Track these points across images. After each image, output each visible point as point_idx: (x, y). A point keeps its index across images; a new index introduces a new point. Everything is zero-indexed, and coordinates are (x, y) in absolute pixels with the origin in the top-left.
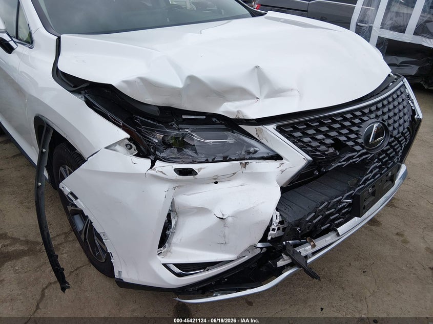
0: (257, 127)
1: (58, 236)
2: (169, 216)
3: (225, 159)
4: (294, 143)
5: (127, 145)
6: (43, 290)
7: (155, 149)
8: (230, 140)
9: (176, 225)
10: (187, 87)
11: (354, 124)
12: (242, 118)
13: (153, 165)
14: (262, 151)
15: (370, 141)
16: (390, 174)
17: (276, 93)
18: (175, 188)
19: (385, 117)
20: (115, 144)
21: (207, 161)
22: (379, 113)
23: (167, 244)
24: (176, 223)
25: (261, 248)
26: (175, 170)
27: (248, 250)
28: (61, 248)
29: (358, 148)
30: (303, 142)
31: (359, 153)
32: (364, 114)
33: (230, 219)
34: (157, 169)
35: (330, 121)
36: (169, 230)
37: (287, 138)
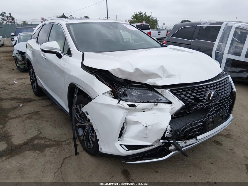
0: (162, 89)
1: (69, 139)
2: (123, 124)
3: (148, 102)
4: (177, 97)
5: (110, 93)
6: (64, 160)
7: (120, 96)
8: (151, 95)
9: (126, 129)
10: (135, 72)
11: (203, 91)
12: (156, 85)
13: (119, 102)
14: (164, 100)
15: (210, 99)
16: (221, 115)
17: (169, 76)
18: (127, 112)
19: (218, 89)
20: (106, 93)
21: (140, 102)
22: (215, 87)
23: (122, 137)
24: (126, 128)
25: (162, 142)
26: (128, 104)
27: (156, 142)
28: (71, 144)
29: (204, 101)
30: (181, 97)
31: (205, 103)
32: (208, 87)
33: (149, 127)
34: (121, 104)
35: (193, 89)
36: (123, 131)
37: (174, 95)
